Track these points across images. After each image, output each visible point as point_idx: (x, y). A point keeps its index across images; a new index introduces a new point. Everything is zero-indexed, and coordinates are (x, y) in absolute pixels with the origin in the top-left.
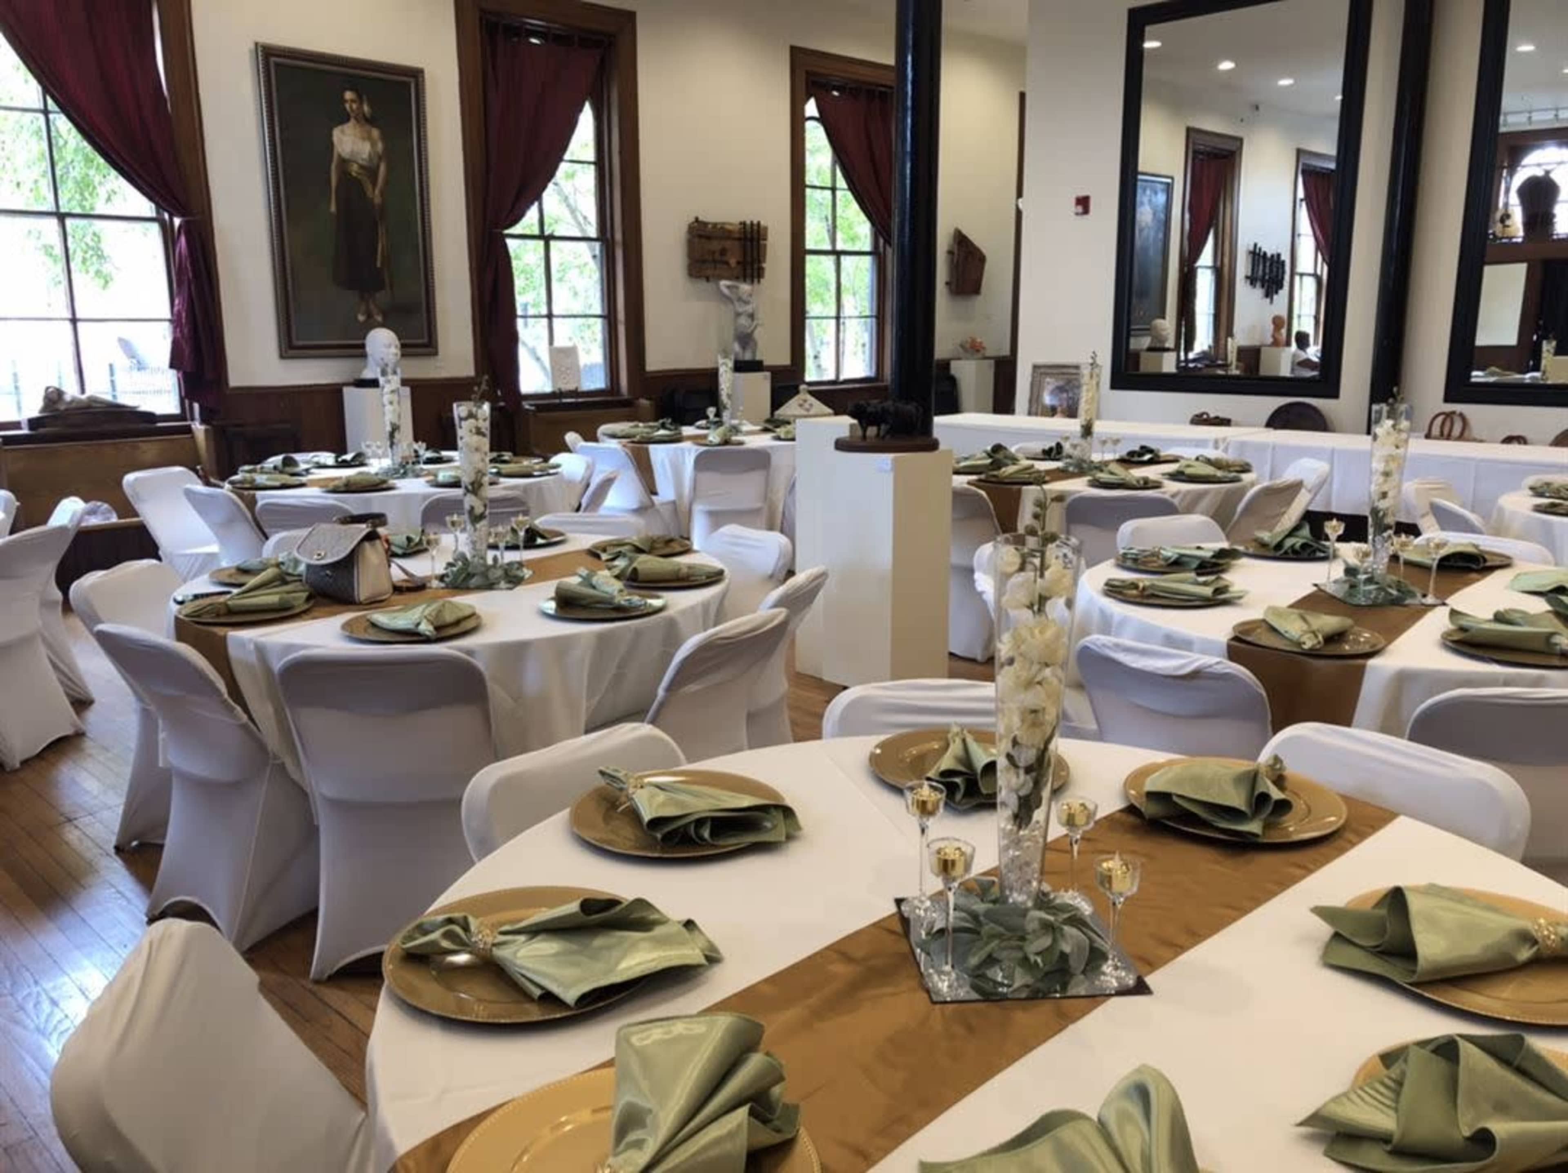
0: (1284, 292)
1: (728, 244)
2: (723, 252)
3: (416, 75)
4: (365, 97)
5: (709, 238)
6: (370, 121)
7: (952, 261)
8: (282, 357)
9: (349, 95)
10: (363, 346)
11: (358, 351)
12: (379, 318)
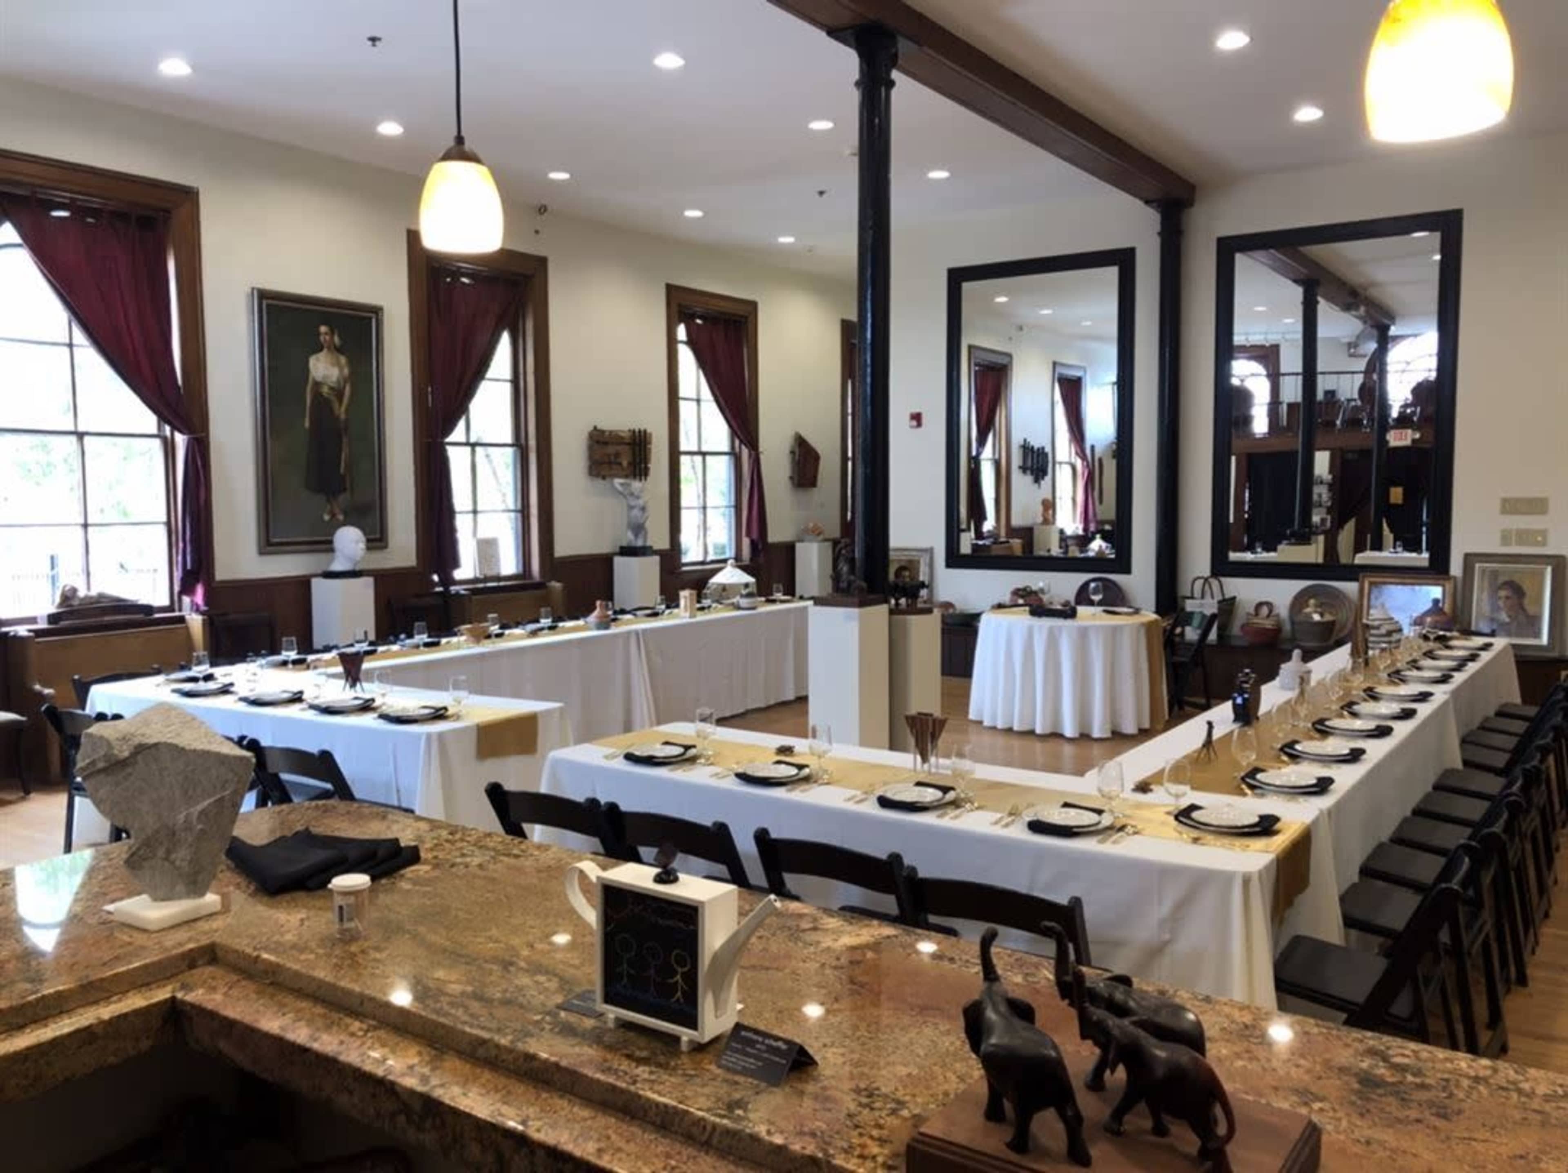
0: (1048, 478)
1: (620, 448)
2: (617, 455)
3: (376, 311)
4: (336, 331)
5: (606, 443)
6: (339, 350)
7: (793, 459)
8: (262, 552)
9: (323, 329)
10: (331, 542)
11: (326, 546)
12: (341, 517)
